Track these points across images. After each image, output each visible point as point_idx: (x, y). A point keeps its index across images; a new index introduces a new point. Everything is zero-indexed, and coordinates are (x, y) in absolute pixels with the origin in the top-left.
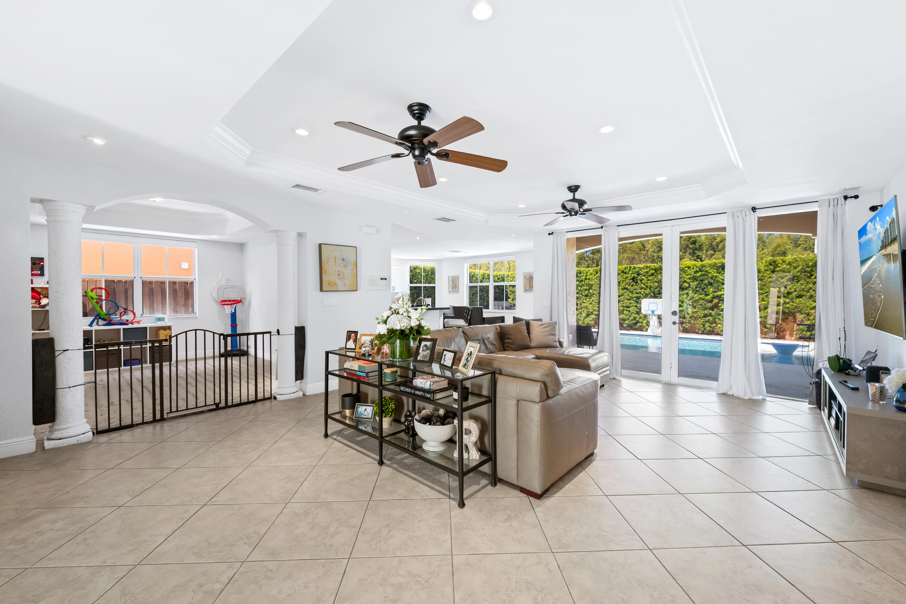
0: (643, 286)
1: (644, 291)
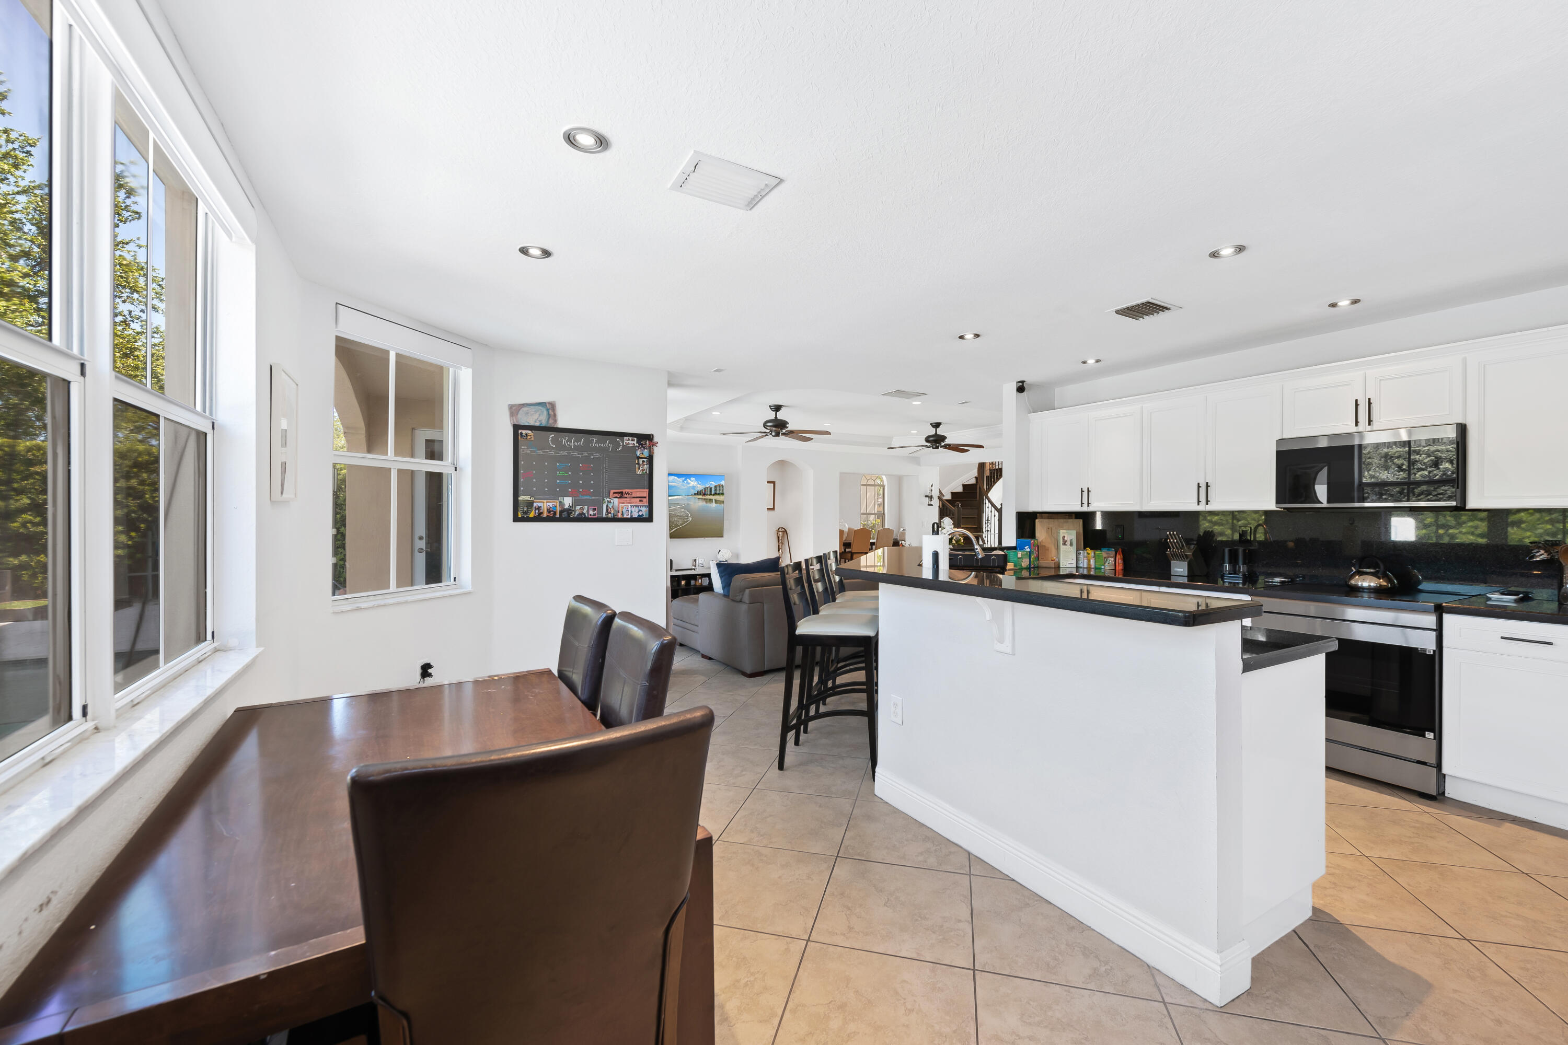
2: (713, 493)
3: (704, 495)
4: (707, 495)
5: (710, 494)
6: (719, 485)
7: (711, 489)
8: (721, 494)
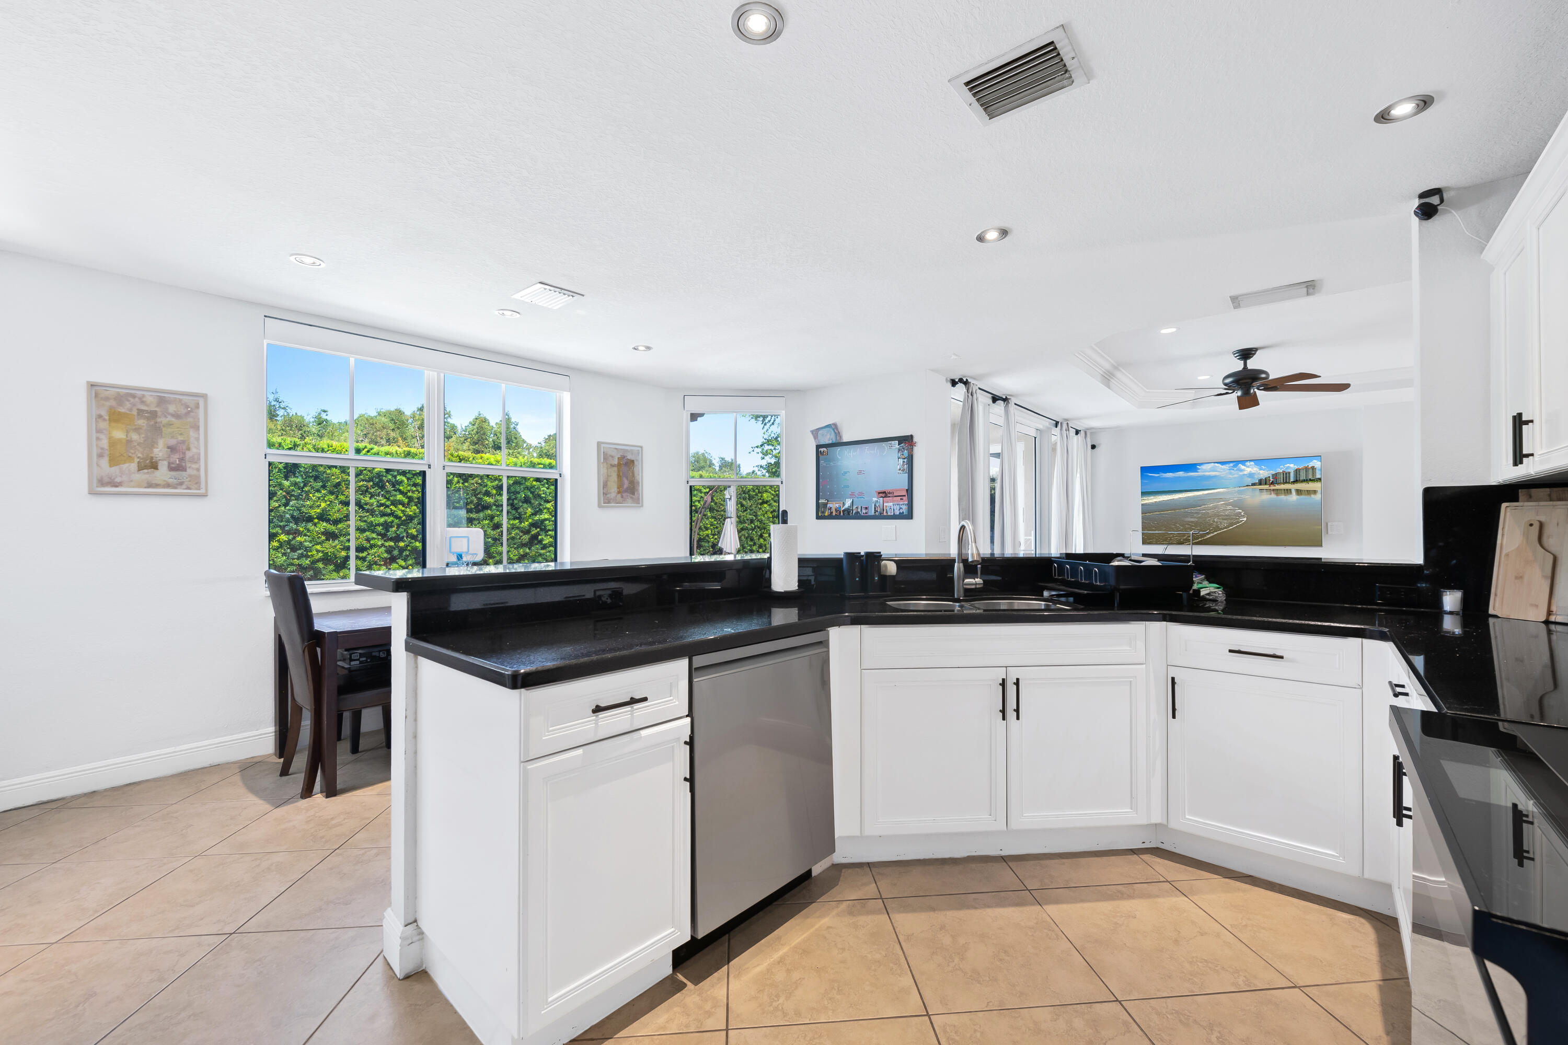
0: (399, 497)
1: (403, 509)
2: (1292, 480)
3: (1272, 483)
4: (1279, 484)
5: (1286, 482)
6: (1307, 469)
7: (1286, 475)
8: (1311, 480)
